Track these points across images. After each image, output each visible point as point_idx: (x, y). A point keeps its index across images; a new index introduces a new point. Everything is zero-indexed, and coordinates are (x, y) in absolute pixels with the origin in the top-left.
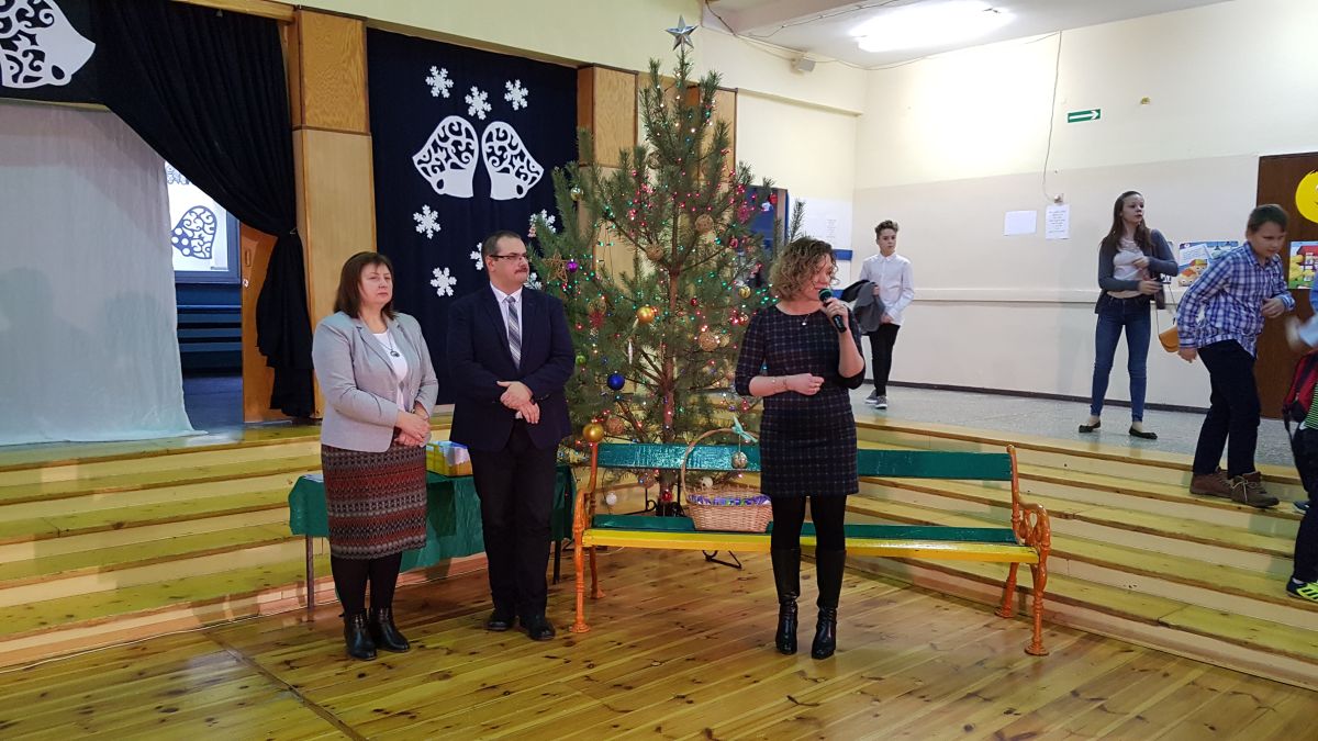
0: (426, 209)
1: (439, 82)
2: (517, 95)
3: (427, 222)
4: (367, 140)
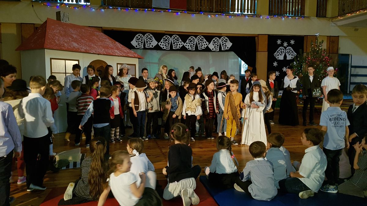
1: (279, 42)
2: (292, 42)
3: (275, 64)
4: (267, 52)
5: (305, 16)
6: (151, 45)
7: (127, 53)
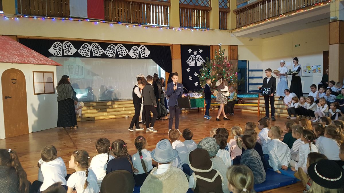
0: (188, 68)
1: (190, 51)
2: (201, 51)
3: (188, 70)
4: (181, 60)
5: (210, 28)
6: (70, 53)
7: (44, 61)
